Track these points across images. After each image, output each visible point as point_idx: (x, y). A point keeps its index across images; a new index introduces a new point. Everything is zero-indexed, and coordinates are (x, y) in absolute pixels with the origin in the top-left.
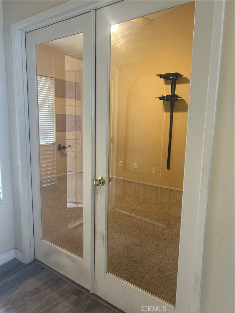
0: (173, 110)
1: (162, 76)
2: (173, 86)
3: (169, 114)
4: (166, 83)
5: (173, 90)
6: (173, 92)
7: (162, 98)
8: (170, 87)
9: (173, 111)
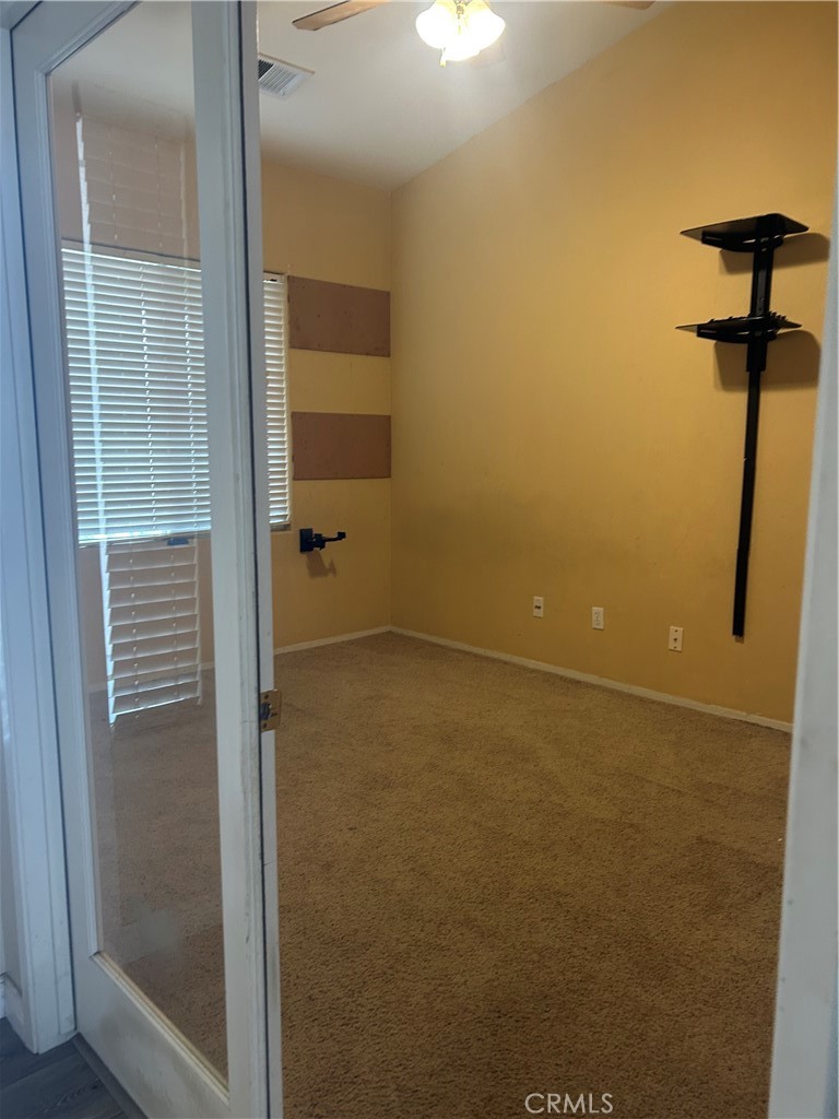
0: (761, 379)
1: (709, 236)
2: (762, 275)
3: (741, 399)
4: (731, 268)
5: (761, 294)
6: (760, 303)
7: (711, 331)
8: (745, 281)
9: (761, 387)
